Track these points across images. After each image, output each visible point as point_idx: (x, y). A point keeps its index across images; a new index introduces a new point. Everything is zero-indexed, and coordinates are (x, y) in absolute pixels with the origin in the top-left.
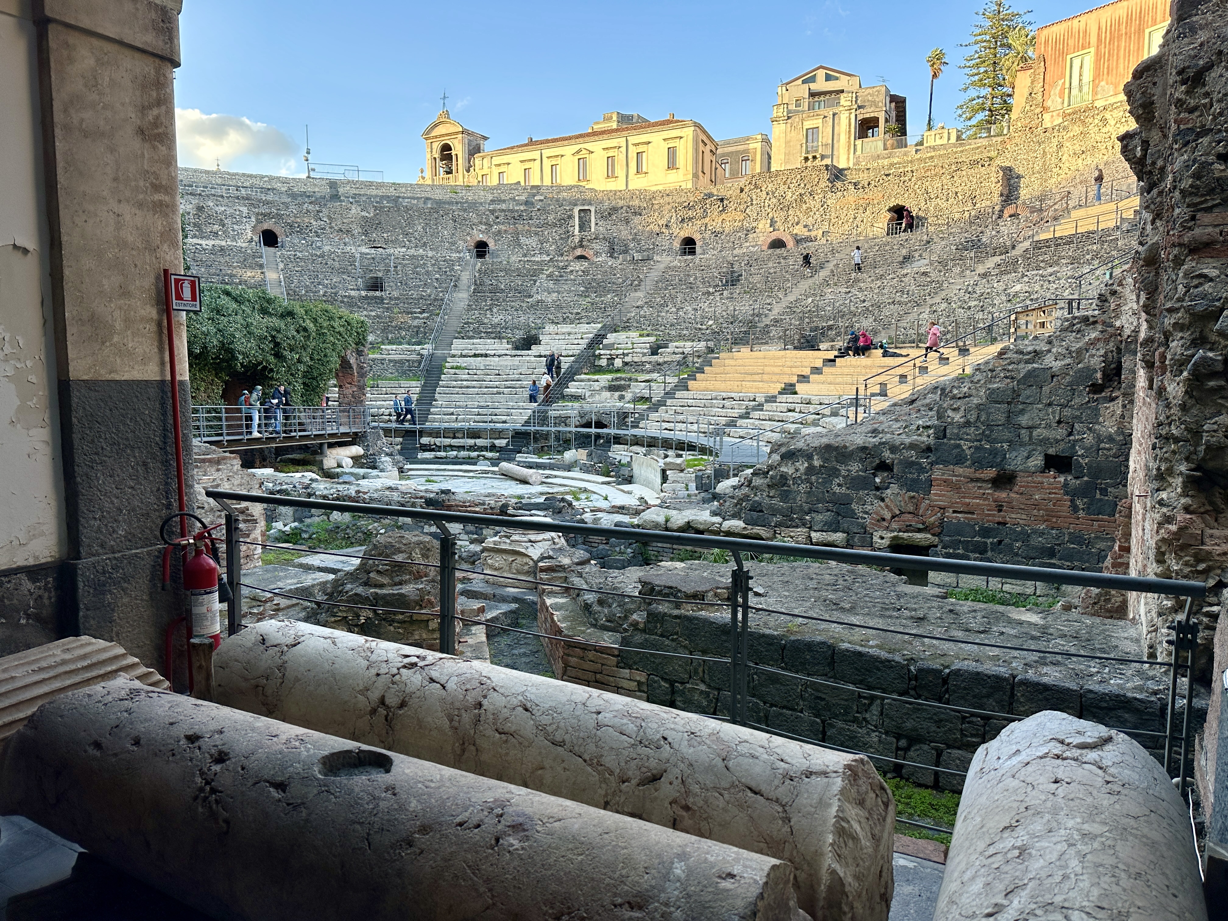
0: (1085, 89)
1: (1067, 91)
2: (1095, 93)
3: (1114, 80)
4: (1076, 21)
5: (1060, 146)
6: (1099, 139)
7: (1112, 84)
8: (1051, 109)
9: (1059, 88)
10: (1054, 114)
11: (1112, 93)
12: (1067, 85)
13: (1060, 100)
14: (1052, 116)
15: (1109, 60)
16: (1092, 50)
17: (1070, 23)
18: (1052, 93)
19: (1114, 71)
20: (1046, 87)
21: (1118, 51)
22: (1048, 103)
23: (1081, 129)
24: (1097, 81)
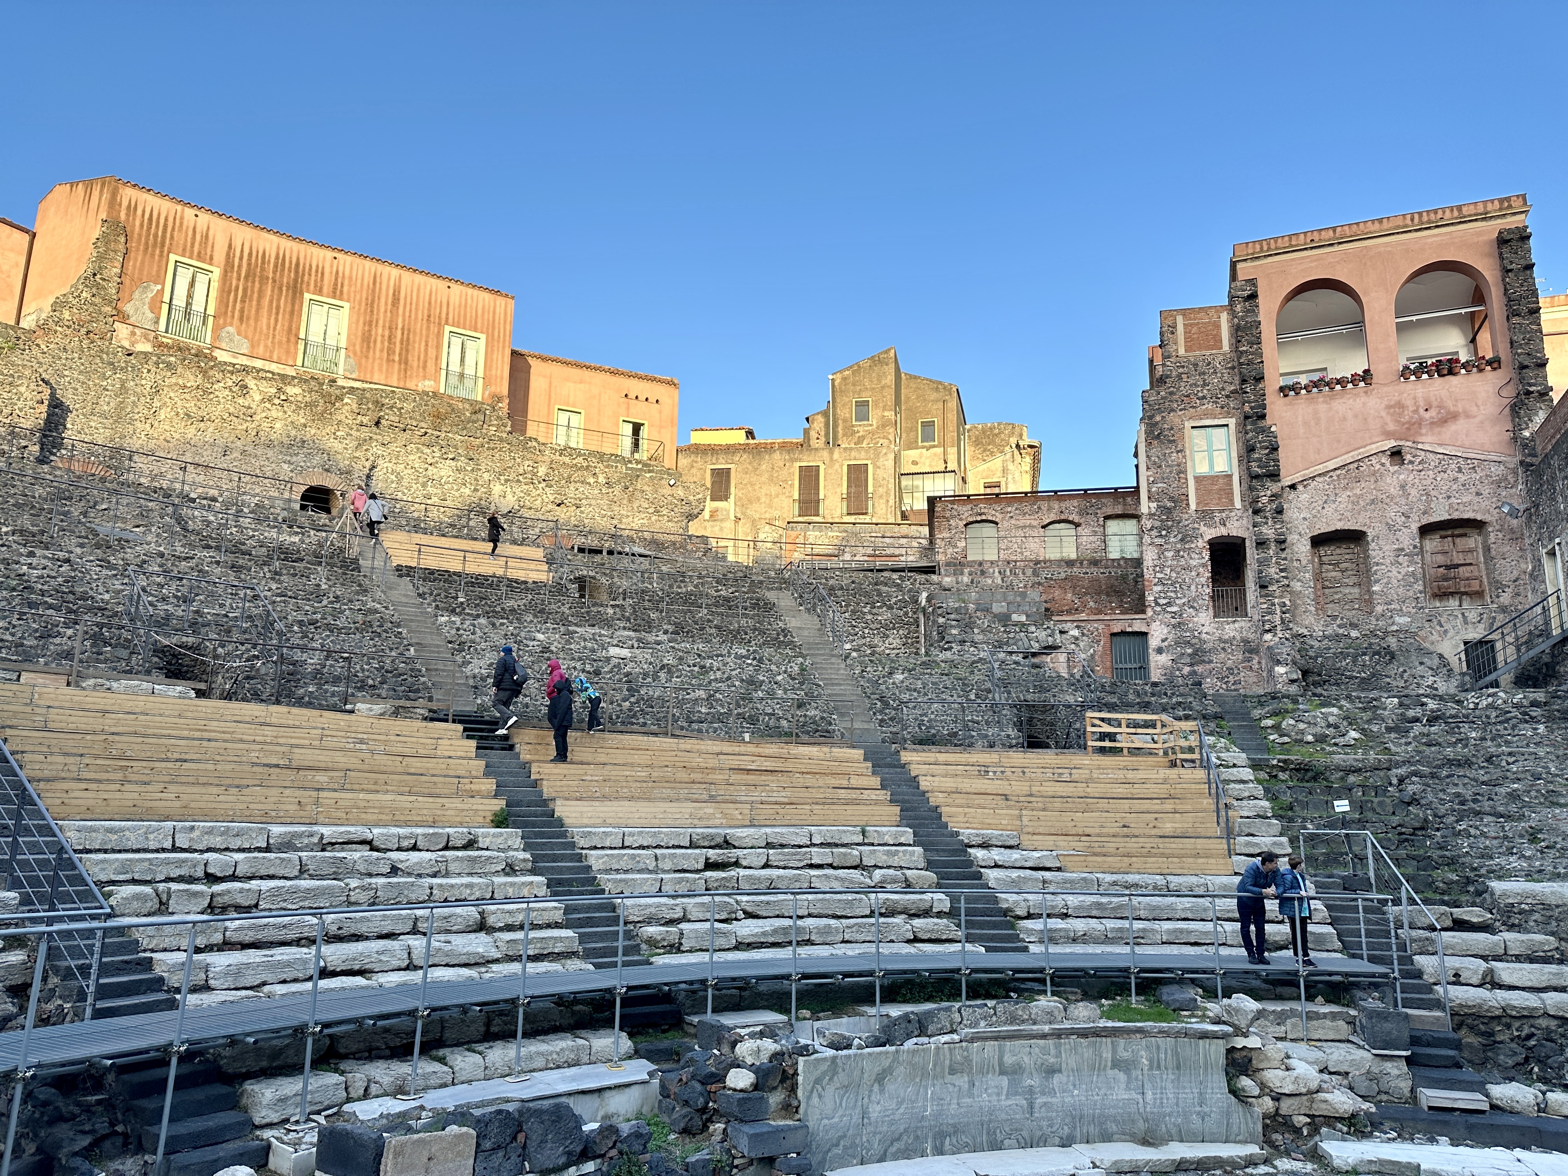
0: (196, 321)
1: (165, 307)
2: (216, 336)
3: (250, 335)
4: (189, 212)
5: (157, 391)
6: (232, 410)
7: (246, 337)
8: (132, 320)
9: (150, 296)
10: (137, 331)
11: (246, 351)
12: (166, 299)
13: (151, 315)
14: (133, 334)
15: (243, 301)
16: (217, 273)
17: (179, 208)
18: (136, 295)
19: (252, 322)
20: (127, 281)
21: (260, 298)
22: (128, 308)
23: (199, 380)
24: (221, 322)
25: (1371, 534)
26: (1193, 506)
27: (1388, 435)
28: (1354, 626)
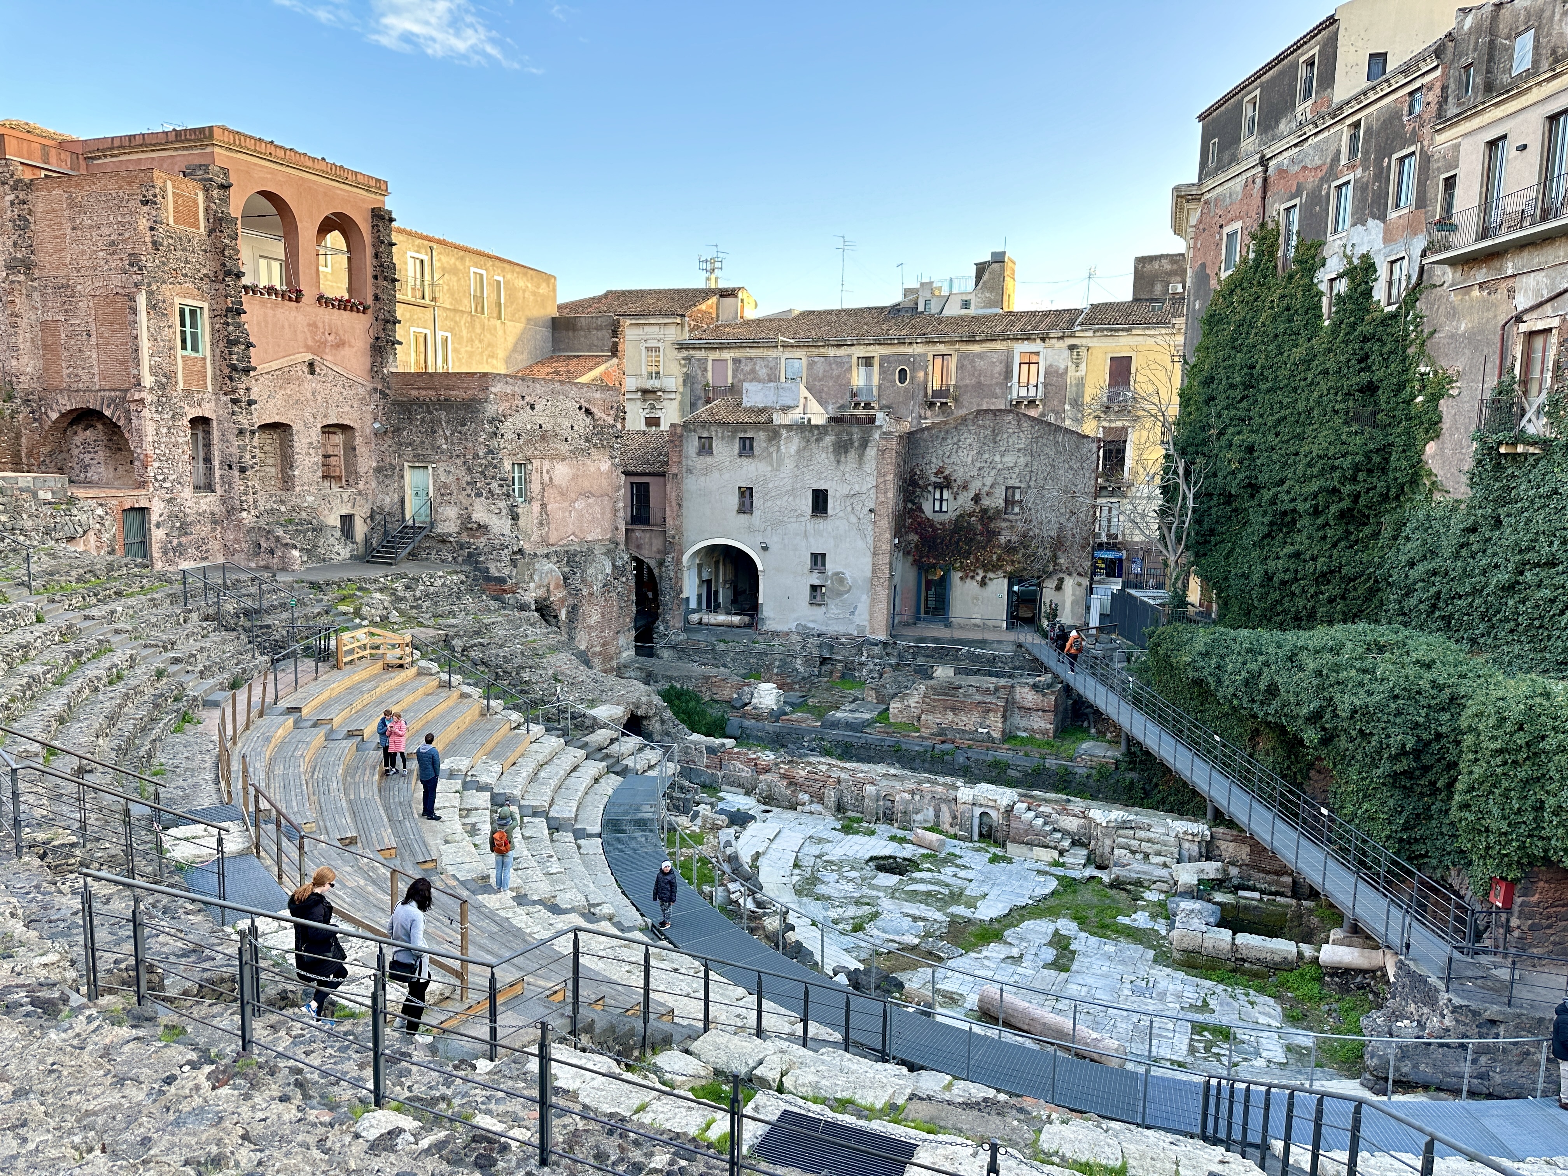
25: (295, 428)
26: (181, 385)
27: (309, 349)
28: (282, 502)
